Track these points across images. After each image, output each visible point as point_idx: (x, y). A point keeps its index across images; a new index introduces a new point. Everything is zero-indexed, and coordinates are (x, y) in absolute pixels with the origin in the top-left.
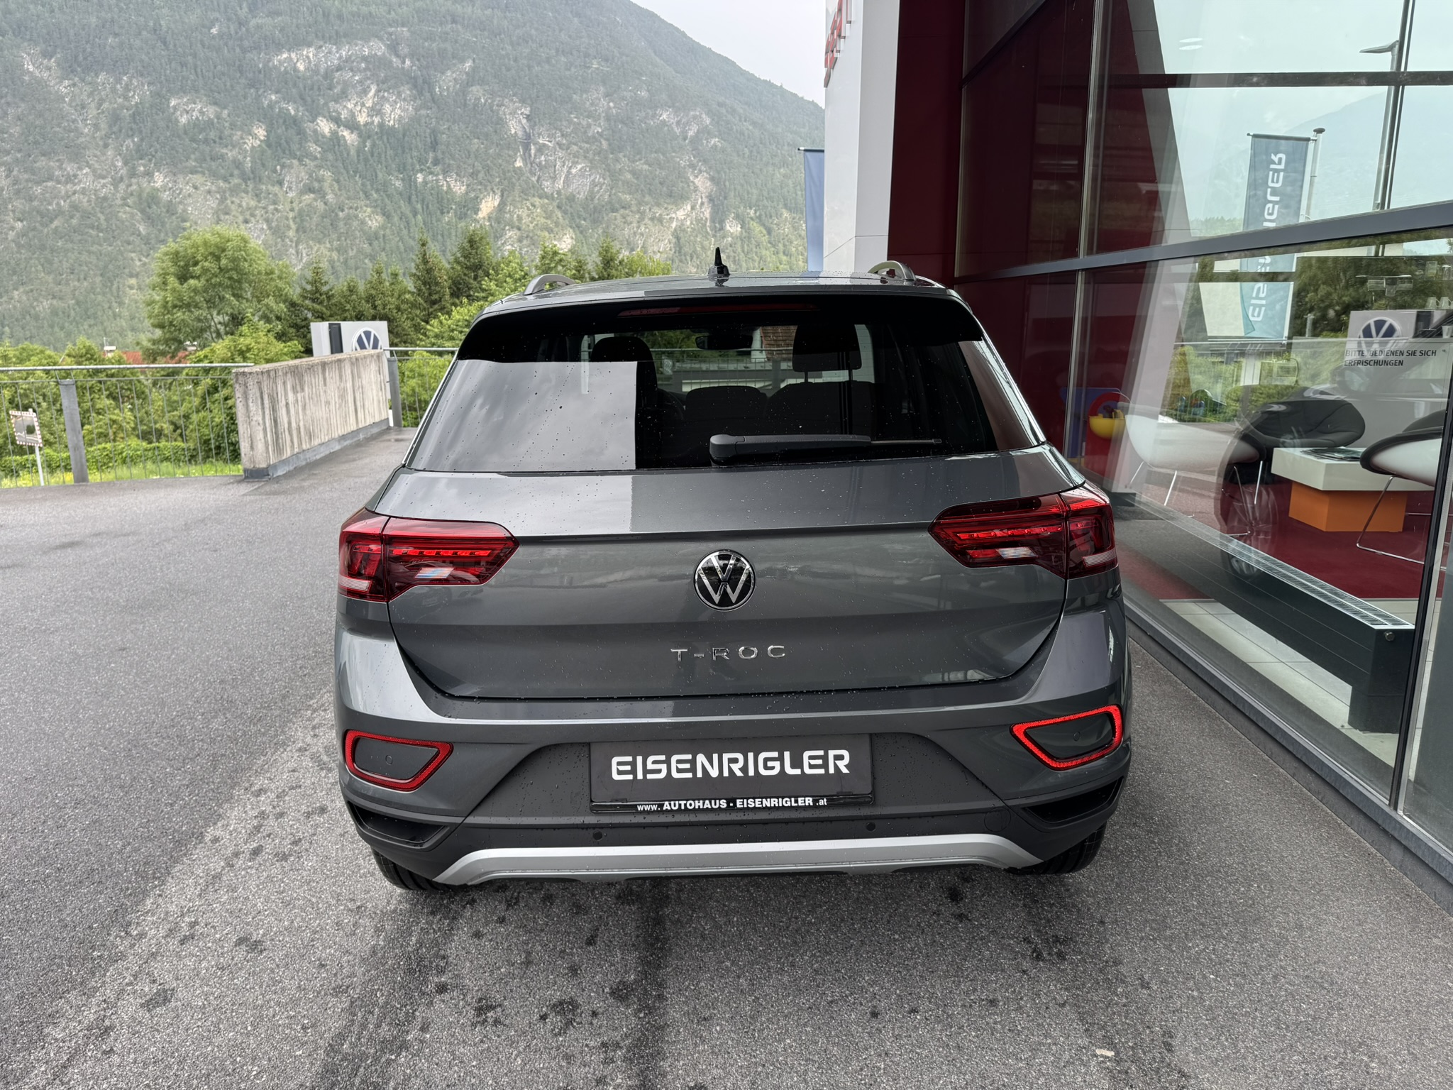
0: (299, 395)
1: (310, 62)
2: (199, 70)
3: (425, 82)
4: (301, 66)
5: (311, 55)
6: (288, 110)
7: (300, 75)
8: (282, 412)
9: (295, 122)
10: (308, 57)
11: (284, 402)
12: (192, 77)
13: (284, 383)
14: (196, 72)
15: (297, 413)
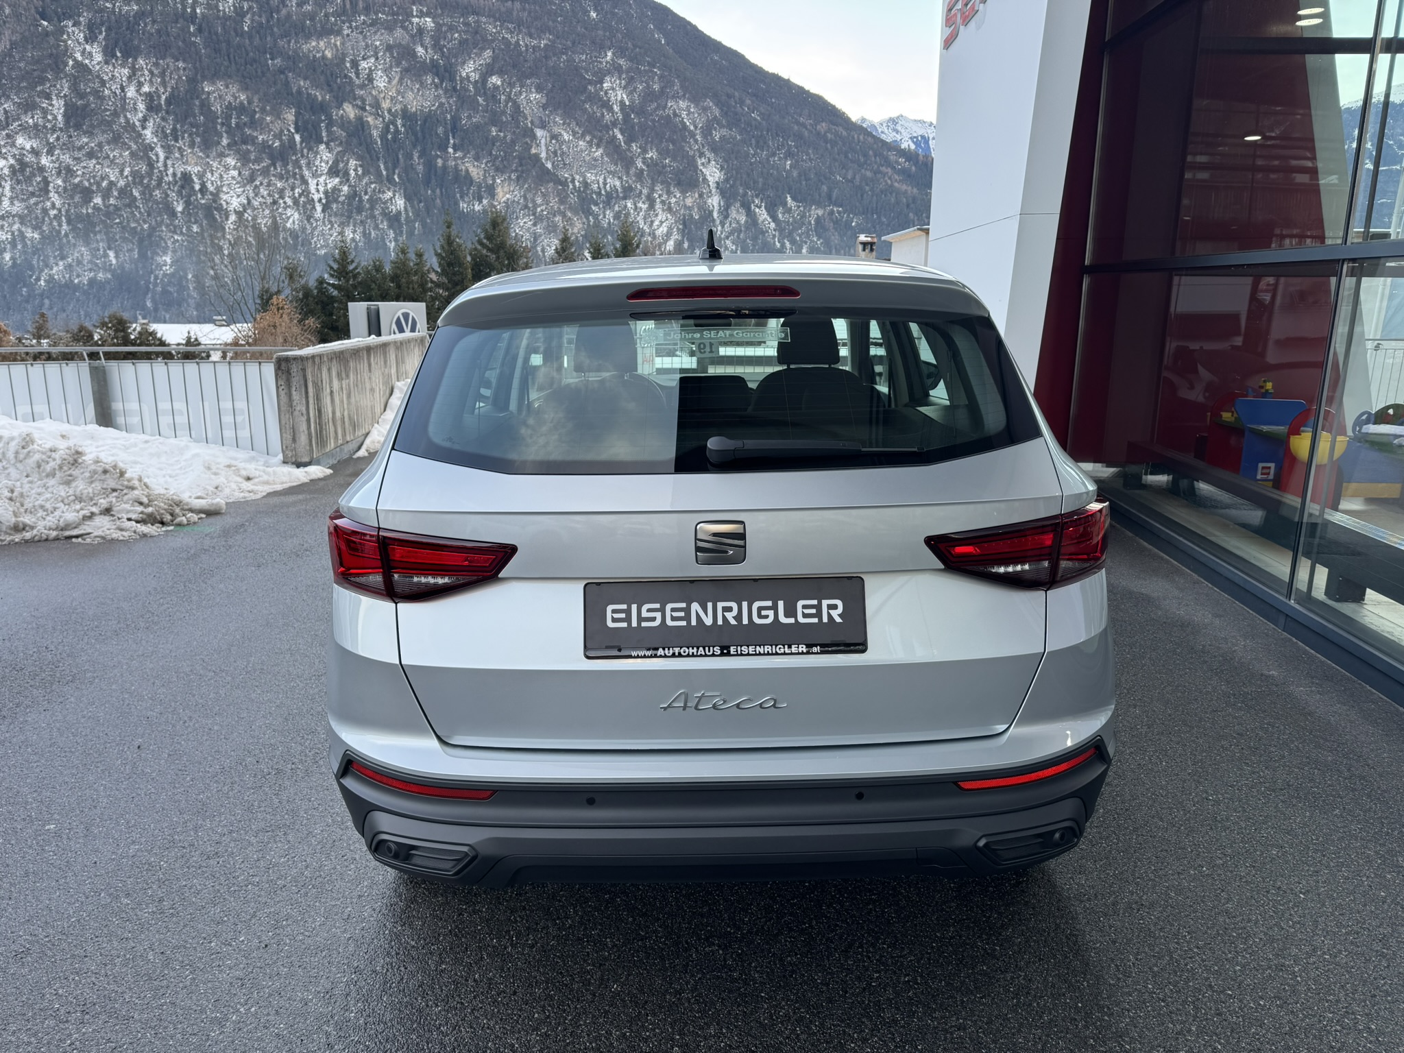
0: (344, 382)
1: (337, 50)
2: (232, 56)
3: (446, 71)
4: (329, 54)
5: (338, 43)
6: (316, 96)
7: (327, 63)
8: (327, 400)
9: (323, 108)
10: (336, 45)
11: (328, 390)
12: (226, 63)
13: (329, 370)
14: (229, 58)
15: (342, 402)
